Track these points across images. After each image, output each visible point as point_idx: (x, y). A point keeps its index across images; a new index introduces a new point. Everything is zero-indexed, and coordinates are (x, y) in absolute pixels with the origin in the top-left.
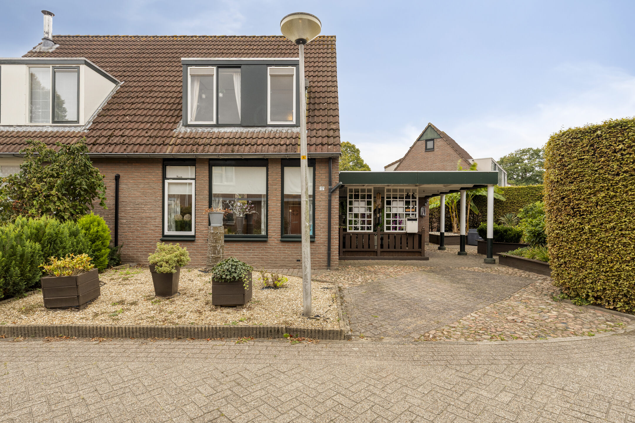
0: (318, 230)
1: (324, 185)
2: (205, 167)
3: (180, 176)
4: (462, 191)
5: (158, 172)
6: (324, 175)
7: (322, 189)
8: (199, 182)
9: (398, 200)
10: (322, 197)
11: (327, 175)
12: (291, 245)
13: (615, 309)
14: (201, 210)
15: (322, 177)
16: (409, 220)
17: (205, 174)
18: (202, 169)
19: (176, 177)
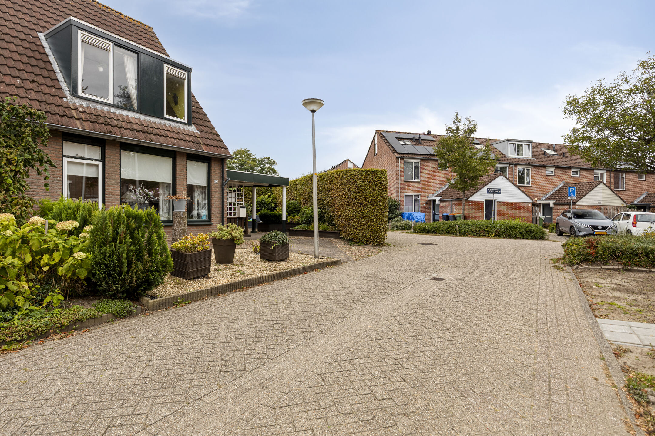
0: (214, 215)
1: (217, 180)
2: (117, 150)
3: (80, 155)
4: (254, 187)
5: (57, 147)
6: (217, 171)
7: (216, 182)
8: (110, 165)
9: (233, 192)
10: (216, 188)
11: (220, 171)
12: (195, 228)
13: (373, 245)
14: (112, 195)
15: (216, 172)
16: (241, 207)
17: (116, 158)
18: (113, 152)
19: (75, 155)
